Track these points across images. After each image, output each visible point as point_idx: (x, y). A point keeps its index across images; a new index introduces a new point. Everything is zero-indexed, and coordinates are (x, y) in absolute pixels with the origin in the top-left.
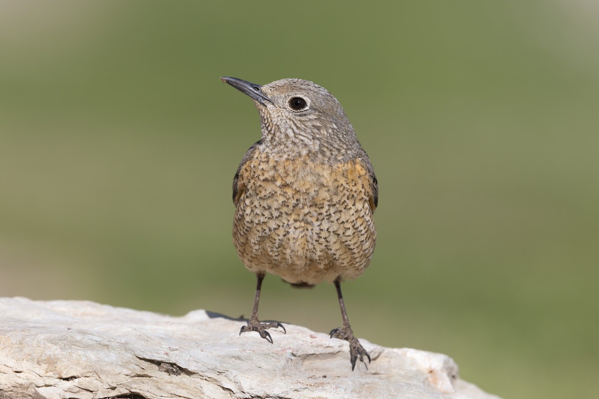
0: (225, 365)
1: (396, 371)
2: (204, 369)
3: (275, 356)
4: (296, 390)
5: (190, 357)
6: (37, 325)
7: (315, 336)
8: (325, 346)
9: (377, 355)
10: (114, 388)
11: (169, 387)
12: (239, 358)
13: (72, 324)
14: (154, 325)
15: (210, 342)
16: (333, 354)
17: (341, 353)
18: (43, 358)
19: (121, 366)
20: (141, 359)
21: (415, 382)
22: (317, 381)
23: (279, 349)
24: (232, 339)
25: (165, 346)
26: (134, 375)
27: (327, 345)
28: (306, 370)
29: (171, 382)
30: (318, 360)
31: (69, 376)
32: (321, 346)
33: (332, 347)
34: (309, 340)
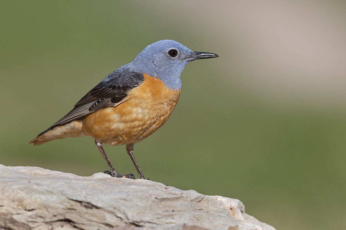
0: (118, 204)
1: (212, 208)
2: (106, 206)
3: (146, 199)
4: (158, 218)
5: (99, 199)
6: (11, 180)
7: (167, 188)
8: (173, 194)
9: (201, 199)
10: (55, 216)
11: (87, 216)
12: (125, 200)
13: (30, 180)
14: (77, 181)
15: (109, 191)
16: (177, 198)
17: (182, 198)
18: (16, 198)
19: (60, 203)
20: (70, 199)
21: (223, 215)
22: (169, 213)
23: (148, 195)
24: (121, 189)
25: (84, 193)
26: (66, 208)
27: (174, 193)
28: (163, 207)
29: (87, 213)
30: (169, 202)
31: (31, 208)
32: (171, 193)
33: (177, 194)
34: (165, 190)
